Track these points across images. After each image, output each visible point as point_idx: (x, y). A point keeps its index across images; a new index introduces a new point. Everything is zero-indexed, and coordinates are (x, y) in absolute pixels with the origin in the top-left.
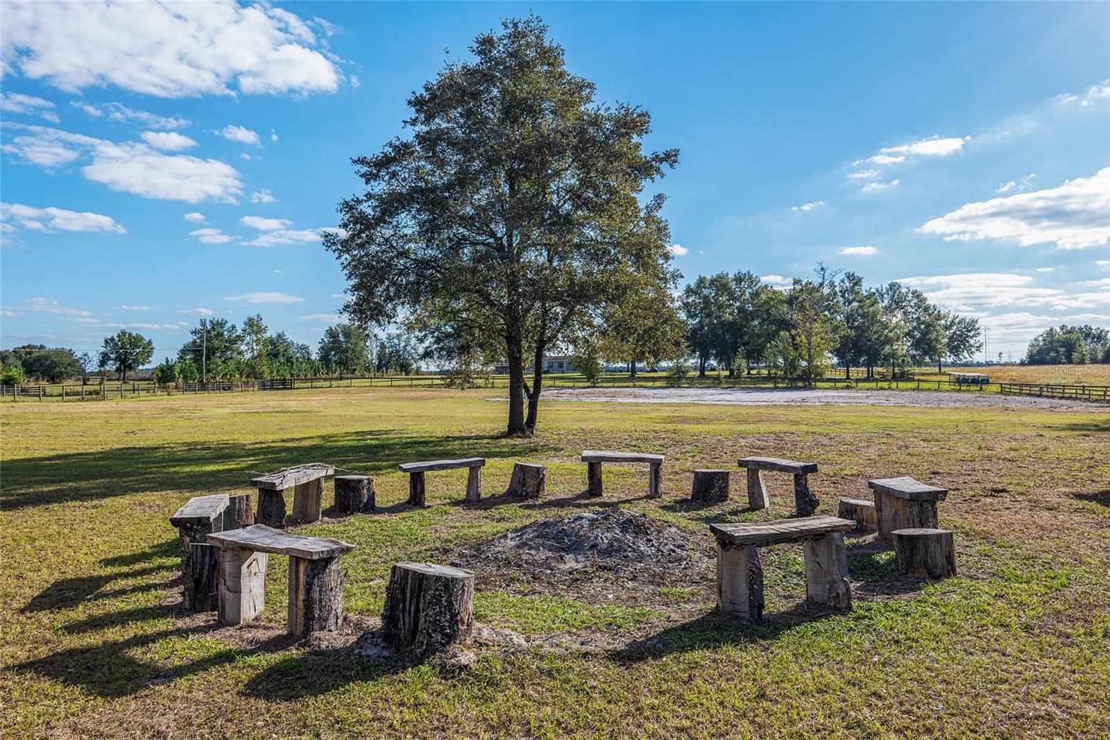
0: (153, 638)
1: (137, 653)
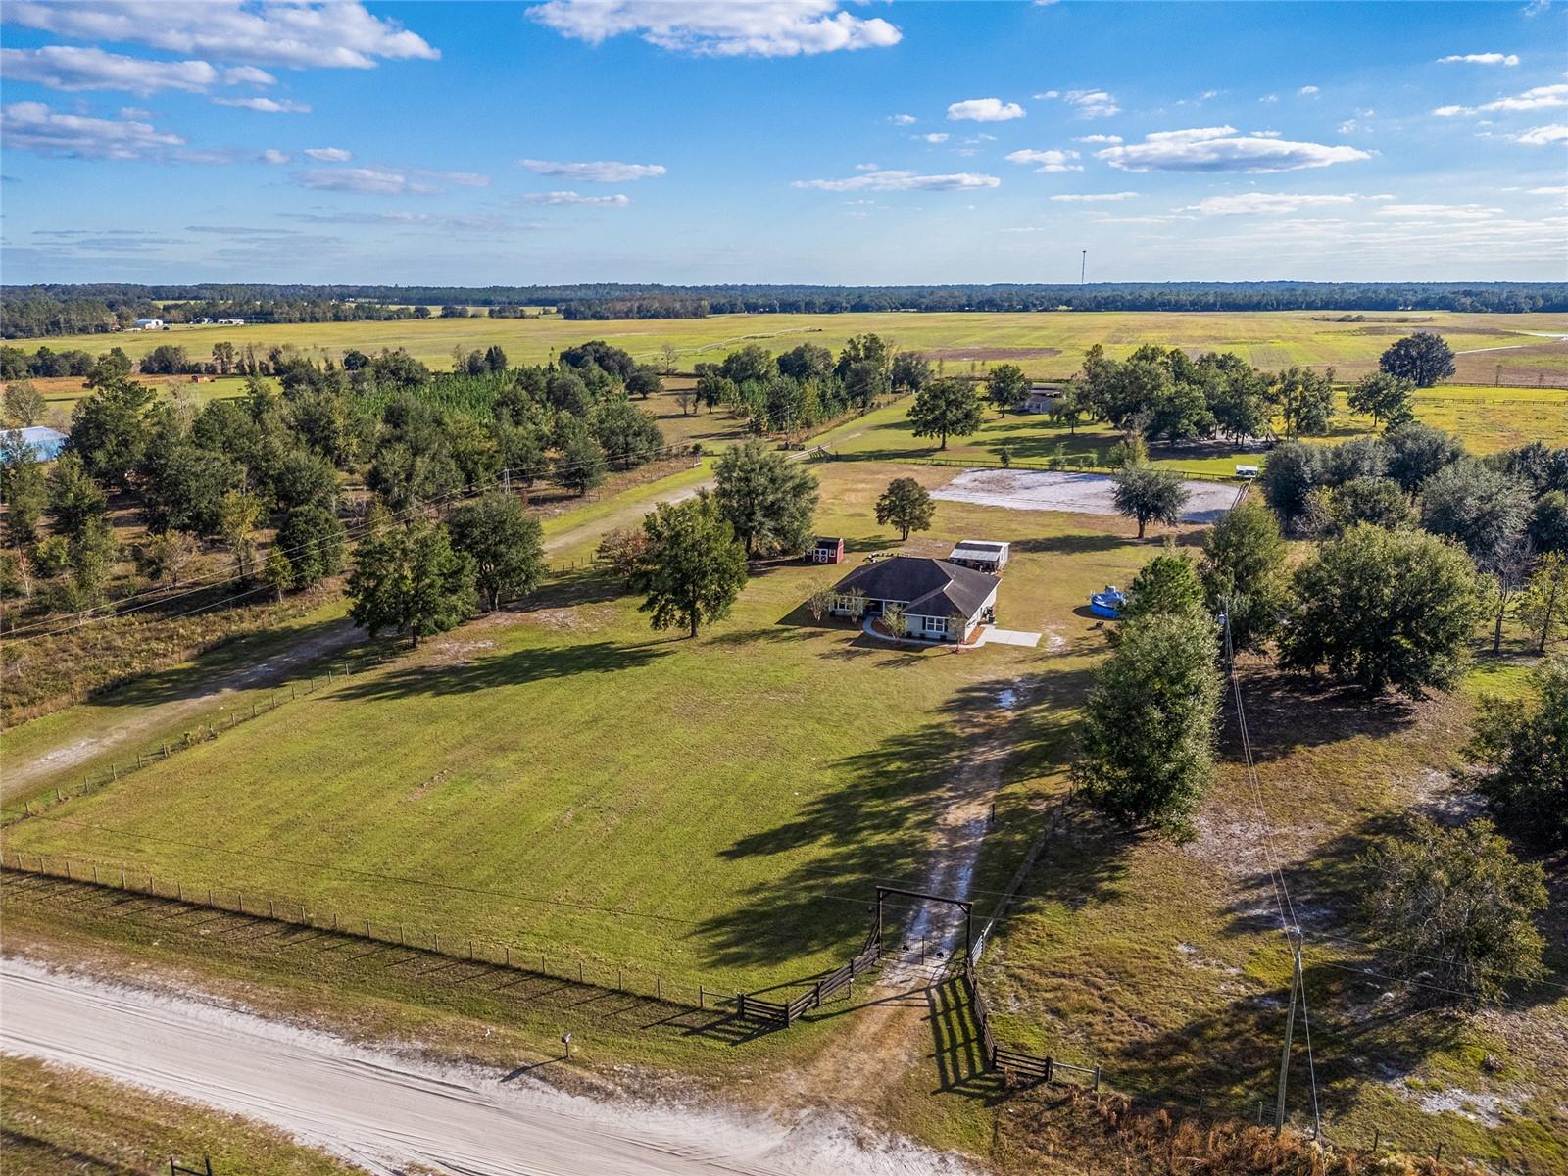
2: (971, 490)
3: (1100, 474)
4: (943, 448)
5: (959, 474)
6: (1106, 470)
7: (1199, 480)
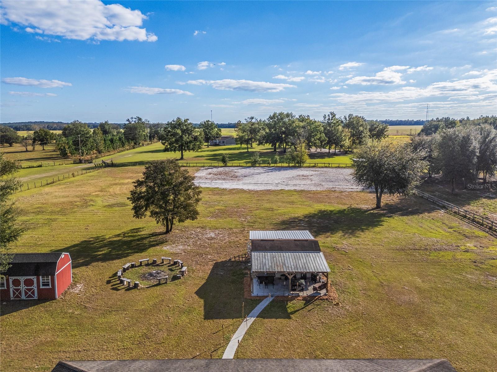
0: (120, 286)
1: (118, 288)
2: (212, 179)
3: (282, 167)
4: (182, 158)
5: (197, 170)
6: (285, 165)
7: (339, 167)
